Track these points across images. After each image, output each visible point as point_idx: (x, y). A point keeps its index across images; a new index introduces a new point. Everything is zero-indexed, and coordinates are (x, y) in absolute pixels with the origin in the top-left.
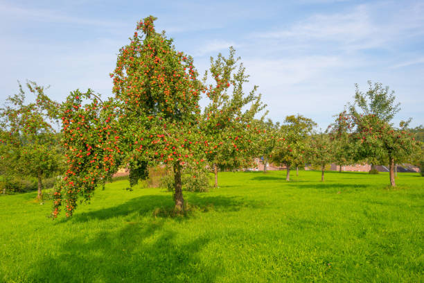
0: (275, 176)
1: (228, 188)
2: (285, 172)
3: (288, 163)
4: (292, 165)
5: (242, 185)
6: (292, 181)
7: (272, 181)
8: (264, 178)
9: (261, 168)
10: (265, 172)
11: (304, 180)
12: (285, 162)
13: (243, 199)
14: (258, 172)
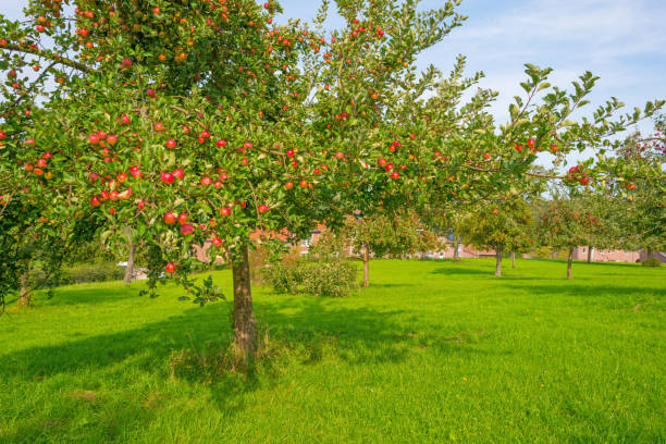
0: (475, 268)
1: (387, 290)
2: (493, 261)
3: (498, 246)
4: (507, 248)
5: (414, 282)
6: (505, 277)
7: (469, 276)
8: (453, 270)
9: (449, 253)
10: (456, 260)
11: (527, 275)
12: (493, 243)
13: (415, 319)
14: (445, 260)
